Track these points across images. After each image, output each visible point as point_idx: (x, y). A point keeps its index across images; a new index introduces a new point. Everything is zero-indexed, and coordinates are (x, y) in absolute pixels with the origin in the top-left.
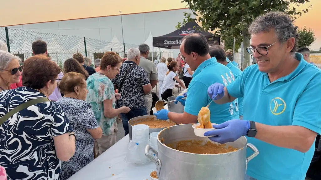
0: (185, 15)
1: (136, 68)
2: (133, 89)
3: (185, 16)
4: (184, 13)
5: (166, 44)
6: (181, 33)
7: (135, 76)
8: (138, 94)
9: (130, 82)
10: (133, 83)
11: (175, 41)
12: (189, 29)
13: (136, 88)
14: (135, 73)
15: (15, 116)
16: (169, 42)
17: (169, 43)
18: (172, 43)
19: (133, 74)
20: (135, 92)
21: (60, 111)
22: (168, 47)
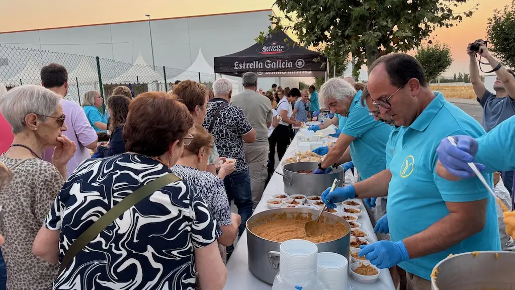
0: (271, 19)
1: (229, 108)
2: (227, 142)
3: (271, 21)
4: (269, 16)
5: (237, 68)
6: (261, 50)
7: (228, 122)
8: (234, 149)
9: (221, 131)
10: (227, 134)
11: (252, 64)
12: (274, 44)
13: (231, 140)
14: (227, 117)
15: (128, 214)
16: (243, 65)
17: (242, 67)
18: (247, 68)
19: (225, 118)
20: (231, 148)
21: (200, 199)
22: (237, 73)
